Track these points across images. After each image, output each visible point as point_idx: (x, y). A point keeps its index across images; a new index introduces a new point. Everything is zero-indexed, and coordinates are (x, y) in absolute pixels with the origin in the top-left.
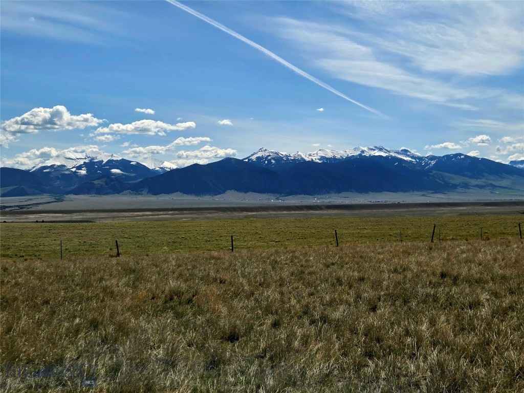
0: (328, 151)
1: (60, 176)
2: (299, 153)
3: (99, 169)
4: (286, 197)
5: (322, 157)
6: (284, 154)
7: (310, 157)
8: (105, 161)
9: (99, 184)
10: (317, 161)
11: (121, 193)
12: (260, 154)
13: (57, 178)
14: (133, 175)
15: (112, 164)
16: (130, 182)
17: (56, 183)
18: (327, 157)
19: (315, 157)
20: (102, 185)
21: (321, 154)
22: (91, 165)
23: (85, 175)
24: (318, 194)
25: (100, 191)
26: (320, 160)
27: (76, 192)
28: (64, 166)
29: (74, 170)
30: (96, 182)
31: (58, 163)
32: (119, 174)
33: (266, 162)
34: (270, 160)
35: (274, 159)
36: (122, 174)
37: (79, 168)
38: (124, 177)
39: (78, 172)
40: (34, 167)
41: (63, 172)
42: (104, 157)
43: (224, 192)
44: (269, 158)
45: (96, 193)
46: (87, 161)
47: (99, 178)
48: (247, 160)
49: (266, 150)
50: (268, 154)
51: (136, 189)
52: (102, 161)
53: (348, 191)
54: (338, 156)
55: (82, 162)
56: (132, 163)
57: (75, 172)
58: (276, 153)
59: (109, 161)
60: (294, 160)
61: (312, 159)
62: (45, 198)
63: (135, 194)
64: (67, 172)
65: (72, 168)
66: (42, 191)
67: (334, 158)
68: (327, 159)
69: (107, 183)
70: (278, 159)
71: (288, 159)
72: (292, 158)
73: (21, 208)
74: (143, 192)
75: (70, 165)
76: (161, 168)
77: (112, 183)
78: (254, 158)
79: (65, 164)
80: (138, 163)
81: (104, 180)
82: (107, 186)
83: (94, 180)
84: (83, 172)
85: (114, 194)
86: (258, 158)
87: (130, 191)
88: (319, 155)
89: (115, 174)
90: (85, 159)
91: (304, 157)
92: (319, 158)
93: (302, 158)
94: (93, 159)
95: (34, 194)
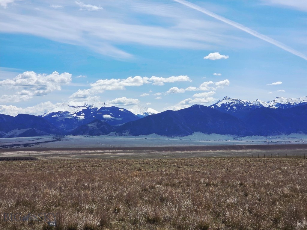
0: (283, 98)
1: (64, 120)
2: (259, 100)
3: (94, 114)
4: (242, 138)
5: (278, 103)
6: (245, 101)
7: (268, 104)
8: (99, 108)
9: (92, 127)
10: (274, 107)
11: (108, 134)
12: (224, 102)
13: (62, 122)
14: (120, 119)
15: (104, 110)
16: (117, 125)
17: (61, 126)
18: (282, 103)
19: (272, 104)
20: (94, 128)
21: (278, 101)
22: (88, 111)
23: (83, 120)
24: (270, 135)
25: (92, 133)
26: (276, 106)
27: (74, 134)
28: (68, 112)
29: (75, 115)
30: (90, 125)
31: (63, 110)
32: (109, 119)
33: (229, 108)
34: (232, 106)
35: (235, 105)
36: (112, 119)
37: (79, 114)
38: (113, 121)
39: (78, 117)
40: (45, 113)
41: (67, 117)
42: (98, 105)
43: (191, 133)
44: (232, 104)
45: (90, 134)
46: (85, 108)
47: (92, 122)
48: (213, 107)
49: (229, 98)
50: (231, 102)
51: (120, 131)
52: (97, 108)
53: (297, 133)
54: (292, 103)
55: (81, 109)
56: (120, 110)
57: (76, 117)
58: (238, 101)
59: (102, 108)
60: (254, 106)
61: (269, 106)
62: (50, 137)
63: (120, 135)
64: (69, 117)
65: (74, 114)
66: (48, 132)
67: (289, 105)
68: (282, 105)
69: (98, 126)
70: (239, 106)
71: (248, 105)
72: (252, 105)
73: (25, 146)
74: (126, 133)
75: (72, 111)
76: (145, 113)
77: (102, 126)
78: (219, 105)
79: (69, 111)
80: (125, 110)
81: (95, 123)
82: (98, 129)
83: (88, 124)
84: (82, 117)
85: (103, 135)
86: (223, 105)
87: (115, 132)
88: (276, 102)
89: (106, 119)
90: (84, 106)
91: (262, 104)
92: (275, 104)
93: (261, 105)
94: (90, 107)
95: (42, 135)
